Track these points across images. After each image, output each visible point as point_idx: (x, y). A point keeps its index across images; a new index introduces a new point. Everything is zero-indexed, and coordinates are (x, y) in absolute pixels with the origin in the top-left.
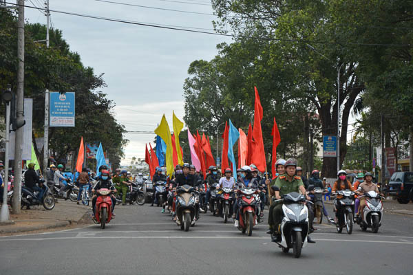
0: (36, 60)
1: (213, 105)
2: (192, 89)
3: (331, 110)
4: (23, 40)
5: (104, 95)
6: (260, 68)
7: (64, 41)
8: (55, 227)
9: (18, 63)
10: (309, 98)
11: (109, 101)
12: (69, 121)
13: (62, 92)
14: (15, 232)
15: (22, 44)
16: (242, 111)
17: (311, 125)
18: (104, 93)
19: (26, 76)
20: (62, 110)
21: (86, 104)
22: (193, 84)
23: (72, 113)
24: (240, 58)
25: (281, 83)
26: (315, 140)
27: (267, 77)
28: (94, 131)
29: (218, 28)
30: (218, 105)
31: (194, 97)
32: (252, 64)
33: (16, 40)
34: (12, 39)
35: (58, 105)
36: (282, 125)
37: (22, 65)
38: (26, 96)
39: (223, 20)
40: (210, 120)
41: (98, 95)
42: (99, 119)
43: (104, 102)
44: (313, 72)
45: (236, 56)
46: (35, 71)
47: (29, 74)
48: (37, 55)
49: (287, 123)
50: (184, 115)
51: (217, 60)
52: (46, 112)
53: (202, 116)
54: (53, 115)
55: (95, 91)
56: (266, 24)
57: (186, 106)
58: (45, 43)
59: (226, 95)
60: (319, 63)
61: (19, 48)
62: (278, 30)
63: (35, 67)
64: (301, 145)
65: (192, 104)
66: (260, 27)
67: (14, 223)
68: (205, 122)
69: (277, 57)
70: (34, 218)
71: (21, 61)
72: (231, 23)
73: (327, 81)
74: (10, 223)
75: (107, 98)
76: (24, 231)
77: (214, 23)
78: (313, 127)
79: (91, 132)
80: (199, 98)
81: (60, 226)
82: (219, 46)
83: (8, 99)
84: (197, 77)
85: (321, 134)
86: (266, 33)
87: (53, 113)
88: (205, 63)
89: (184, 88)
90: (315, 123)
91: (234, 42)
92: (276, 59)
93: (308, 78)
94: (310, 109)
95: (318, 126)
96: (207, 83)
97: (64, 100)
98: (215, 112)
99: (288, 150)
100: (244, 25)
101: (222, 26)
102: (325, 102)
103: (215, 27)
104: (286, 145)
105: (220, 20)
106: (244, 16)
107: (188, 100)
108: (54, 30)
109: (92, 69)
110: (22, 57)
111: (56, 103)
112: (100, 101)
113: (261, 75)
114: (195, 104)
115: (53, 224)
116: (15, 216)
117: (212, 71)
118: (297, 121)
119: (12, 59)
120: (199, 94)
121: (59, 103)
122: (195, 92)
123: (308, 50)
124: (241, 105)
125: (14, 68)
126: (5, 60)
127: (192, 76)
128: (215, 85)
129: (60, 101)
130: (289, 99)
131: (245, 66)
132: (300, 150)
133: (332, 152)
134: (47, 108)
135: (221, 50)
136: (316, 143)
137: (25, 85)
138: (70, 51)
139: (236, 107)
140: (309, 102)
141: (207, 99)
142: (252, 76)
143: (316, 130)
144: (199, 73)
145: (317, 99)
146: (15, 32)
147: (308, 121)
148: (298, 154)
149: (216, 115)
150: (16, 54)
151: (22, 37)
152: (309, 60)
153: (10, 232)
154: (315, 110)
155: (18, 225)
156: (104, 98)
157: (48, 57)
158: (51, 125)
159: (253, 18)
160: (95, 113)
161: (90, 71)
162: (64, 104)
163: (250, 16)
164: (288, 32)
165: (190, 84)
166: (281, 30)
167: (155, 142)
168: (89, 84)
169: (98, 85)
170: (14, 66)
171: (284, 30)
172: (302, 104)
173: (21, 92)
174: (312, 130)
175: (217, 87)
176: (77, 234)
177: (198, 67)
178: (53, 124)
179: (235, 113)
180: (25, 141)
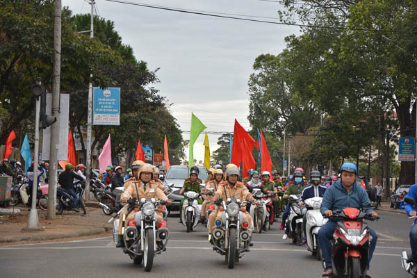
0: (74, 51)
1: (280, 104)
2: (257, 86)
3: (411, 110)
4: (60, 30)
5: (157, 91)
6: (330, 63)
7: (116, 33)
8: (88, 235)
9: (54, 55)
10: (386, 96)
11: (162, 98)
12: (114, 119)
13: (104, 87)
14: (43, 240)
15: (58, 34)
16: (312, 110)
17: (388, 126)
18: (156, 89)
19: (62, 69)
20: (107, 107)
21: (137, 102)
22: (259, 80)
23: (117, 111)
24: (309, 51)
25: (354, 78)
26: (391, 143)
27: (338, 72)
28: (147, 130)
29: (285, 18)
30: (286, 104)
31: (260, 94)
32: (322, 59)
33: (52, 30)
34: (48, 29)
35: (102, 101)
36: (355, 125)
37: (58, 57)
38: (63, 90)
39: (290, 10)
40: (277, 119)
41: (150, 91)
42: (152, 117)
43: (156, 99)
44: (389, 66)
45: (302, 50)
46: (73, 64)
47: (67, 67)
48: (75, 46)
49: (361, 123)
50: (249, 115)
51: (285, 54)
52: (90, 109)
53: (268, 115)
54: (97, 112)
55: (147, 87)
56: (339, 14)
57: (251, 104)
58: (89, 34)
59: (294, 92)
60: (397, 57)
61: (55, 38)
62: (351, 20)
63: (73, 59)
64: (376, 148)
65: (257, 102)
66: (331, 17)
67: (43, 230)
68: (272, 122)
69: (349, 50)
70: (69, 224)
71: (57, 52)
72: (299, 13)
73: (406, 76)
74: (38, 230)
75: (160, 94)
76: (52, 239)
77: (279, 12)
78: (390, 128)
79: (144, 131)
80: (265, 95)
81: (94, 234)
82: (287, 39)
83: (37, 94)
84: (263, 73)
85: (399, 136)
86: (337, 23)
87: (97, 110)
88: (272, 58)
89: (249, 84)
90: (392, 123)
91: (302, 34)
92: (348, 52)
93: (383, 74)
94: (387, 108)
95: (396, 127)
96: (275, 79)
97: (107, 96)
98: (282, 111)
99: (362, 153)
100: (313, 15)
101: (289, 16)
102: (403, 100)
103: (281, 17)
104: (359, 147)
105: (286, 9)
106: (314, 5)
107: (253, 98)
108: (106, 21)
109: (145, 64)
110: (59, 49)
111: (100, 99)
112: (152, 97)
113: (331, 70)
114: (260, 102)
115: (86, 231)
116: (48, 222)
117: (279, 65)
118: (372, 120)
119: (47, 50)
120: (265, 91)
121: (104, 100)
122: (261, 89)
123: (384, 43)
124: (311, 103)
125: (49, 60)
126: (40, 51)
127: (257, 72)
128: (283, 82)
129: (104, 97)
130: (363, 96)
131: (314, 60)
132: (375, 154)
133: (408, 156)
134: (90, 104)
135: (289, 43)
136: (393, 146)
137: (61, 80)
138: (122, 43)
139: (306, 106)
140: (386, 100)
141: (274, 97)
142: (321, 71)
143: (394, 132)
144: (265, 68)
145: (395, 97)
146: (52, 22)
147: (384, 122)
148: (374, 157)
149: (283, 114)
150: (52, 45)
151: (59, 26)
152: (385, 53)
153: (37, 240)
154: (392, 109)
155: (49, 232)
156: (156, 95)
158: (95, 123)
159: (324, 7)
160: (147, 111)
161: (143, 65)
162: (109, 100)
163: (319, 5)
164: (361, 22)
165: (255, 81)
166: (353, 21)
167: (219, 143)
168: (141, 79)
169: (150, 81)
170: (49, 58)
171: (357, 20)
172: (378, 102)
173: (57, 87)
174: (389, 132)
175: (285, 83)
176: (109, 242)
177: (264, 61)
178: (96, 122)
179: (304, 113)
180: (60, 140)
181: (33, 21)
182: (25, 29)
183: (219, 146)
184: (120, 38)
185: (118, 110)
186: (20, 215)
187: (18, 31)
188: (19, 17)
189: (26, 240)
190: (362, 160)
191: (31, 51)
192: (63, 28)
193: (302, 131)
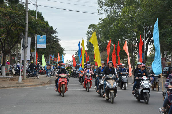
2: (89, 35)
4: (28, 16)
5: (57, 37)
6: (115, 27)
7: (42, 16)
8: (38, 85)
11: (59, 39)
12: (44, 46)
13: (42, 35)
14: (24, 86)
15: (27, 17)
20: (42, 42)
21: (50, 40)
22: (90, 33)
24: (108, 24)
25: (123, 33)
26: (135, 55)
27: (118, 31)
28: (53, 50)
29: (100, 12)
30: (99, 41)
32: (112, 26)
33: (25, 16)
34: (23, 15)
37: (27, 25)
38: (28, 36)
39: (102, 9)
41: (55, 37)
42: (55, 45)
43: (57, 39)
44: (135, 29)
45: (106, 23)
46: (32, 28)
47: (29, 29)
48: (33, 22)
50: (87, 45)
51: (99, 24)
52: (36, 42)
54: (38, 44)
55: (54, 35)
56: (118, 11)
57: (87, 41)
58: (36, 17)
59: (102, 37)
60: (137, 26)
62: (122, 13)
63: (32, 26)
66: (115, 12)
67: (23, 83)
70: (31, 81)
72: (105, 10)
73: (140, 32)
75: (58, 38)
76: (27, 86)
77: (98, 10)
79: (52, 50)
82: (100, 19)
83: (22, 38)
85: (138, 52)
86: (118, 14)
88: (95, 25)
90: (135, 48)
91: (105, 17)
92: (121, 24)
93: (133, 31)
94: (134, 43)
95: (137, 49)
99: (125, 58)
100: (109, 11)
103: (99, 11)
105: (100, 9)
106: (110, 8)
107: (88, 39)
108: (39, 12)
109: (52, 27)
110: (27, 22)
111: (39, 39)
112: (55, 39)
113: (116, 30)
115: (37, 84)
116: (24, 80)
117: (97, 28)
118: (129, 47)
119: (23, 23)
121: (41, 39)
123: (133, 21)
124: (108, 41)
125: (24, 26)
126: (21, 23)
127: (90, 30)
130: (126, 39)
131: (110, 26)
136: (136, 55)
137: (28, 33)
138: (45, 20)
139: (106, 42)
140: (133, 40)
142: (112, 30)
143: (136, 51)
144: (92, 29)
145: (136, 39)
146: (25, 13)
147: (133, 47)
150: (25, 21)
151: (27, 15)
152: (134, 24)
153: (22, 86)
154: (135, 43)
155: (25, 84)
156: (57, 38)
157: (37, 22)
159: (113, 8)
160: (54, 43)
161: (52, 28)
162: (42, 39)
163: (112, 8)
164: (126, 14)
165: (89, 33)
166: (123, 13)
167: (76, 54)
168: (51, 32)
169: (55, 33)
170: (24, 25)
171: (124, 13)
172: (131, 41)
173: (27, 35)
174: (134, 51)
175: (99, 34)
176: (46, 87)
177: (92, 26)
178: (38, 47)
179: (106, 44)
180: (28, 53)
181: (18, 13)
182: (16, 15)
183: (76, 55)
184: (44, 18)
185: (45, 43)
186: (13, 78)
187: (13, 16)
188: (14, 12)
189: (18, 86)
190: (125, 60)
191: (18, 23)
192: (28, 15)
193: (105, 50)
